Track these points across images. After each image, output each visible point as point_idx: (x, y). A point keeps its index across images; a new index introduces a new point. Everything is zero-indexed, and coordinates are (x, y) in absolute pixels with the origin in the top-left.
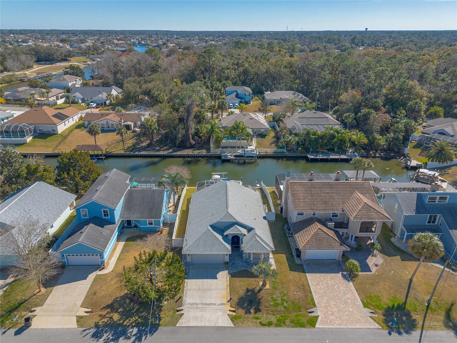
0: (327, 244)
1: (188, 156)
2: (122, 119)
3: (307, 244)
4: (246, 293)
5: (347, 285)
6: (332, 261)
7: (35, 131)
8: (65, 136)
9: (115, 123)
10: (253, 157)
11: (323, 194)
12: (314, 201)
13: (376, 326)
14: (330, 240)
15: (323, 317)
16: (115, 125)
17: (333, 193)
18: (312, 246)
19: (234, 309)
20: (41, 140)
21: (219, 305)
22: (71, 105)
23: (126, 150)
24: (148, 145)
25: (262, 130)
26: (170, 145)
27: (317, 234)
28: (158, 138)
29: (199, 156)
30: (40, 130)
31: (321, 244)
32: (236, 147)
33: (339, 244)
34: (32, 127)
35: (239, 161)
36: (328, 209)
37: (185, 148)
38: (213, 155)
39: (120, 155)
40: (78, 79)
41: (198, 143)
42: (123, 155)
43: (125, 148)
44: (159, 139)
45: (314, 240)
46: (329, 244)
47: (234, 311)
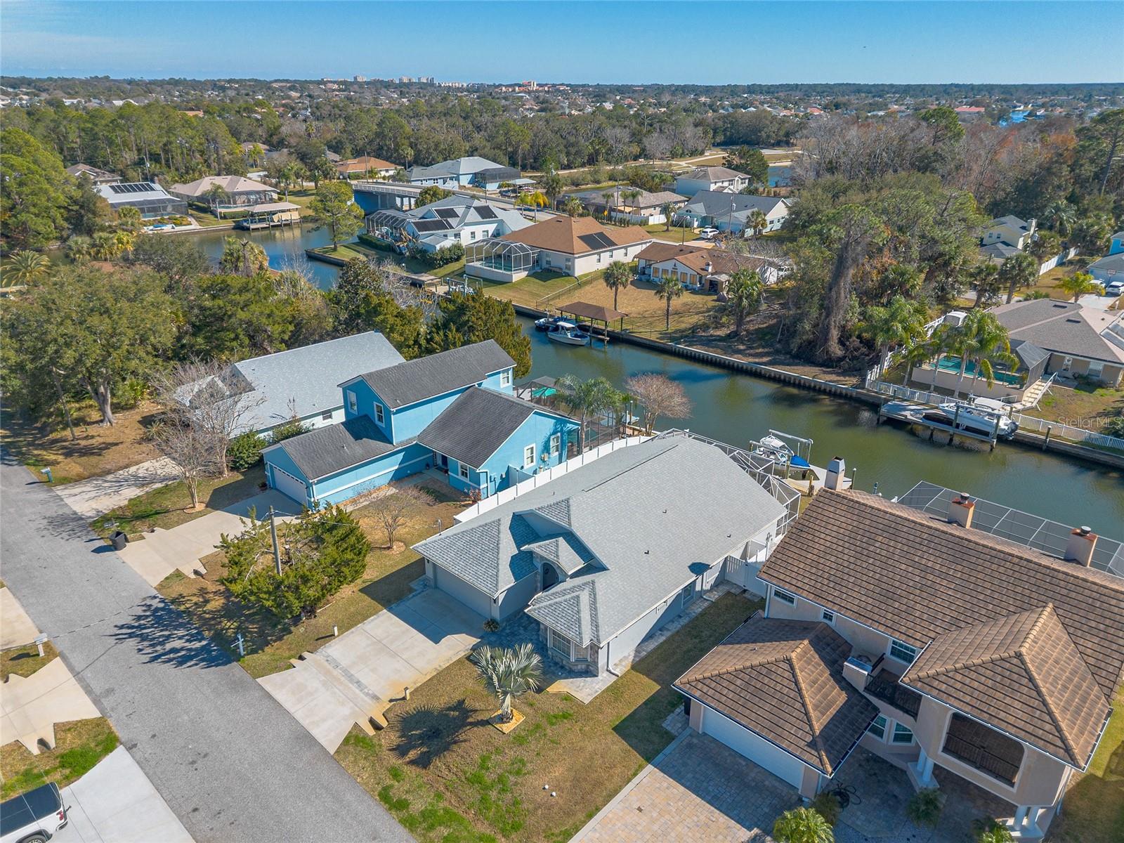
0: (767, 715)
1: (797, 382)
2: (709, 265)
3: (708, 681)
4: (450, 709)
6: (777, 784)
7: (537, 262)
8: (582, 283)
9: (690, 272)
10: (986, 434)
11: (903, 567)
12: (852, 573)
14: (789, 709)
16: (689, 276)
17: (944, 575)
18: (717, 696)
19: (384, 723)
20: (537, 281)
21: (367, 694)
22: (670, 228)
23: (665, 335)
24: (729, 335)
25: (1094, 366)
26: (778, 346)
27: (764, 671)
28: (765, 325)
29: (828, 390)
30: (548, 262)
31: (749, 705)
32: (957, 394)
33: (809, 739)
34: (533, 254)
35: (932, 434)
36: (876, 618)
37: (811, 361)
38: (868, 398)
39: (648, 342)
40: (737, 178)
41: (854, 358)
42: (653, 344)
43: (669, 331)
44: (767, 327)
45: (739, 682)
46: (775, 719)
47: (377, 727)
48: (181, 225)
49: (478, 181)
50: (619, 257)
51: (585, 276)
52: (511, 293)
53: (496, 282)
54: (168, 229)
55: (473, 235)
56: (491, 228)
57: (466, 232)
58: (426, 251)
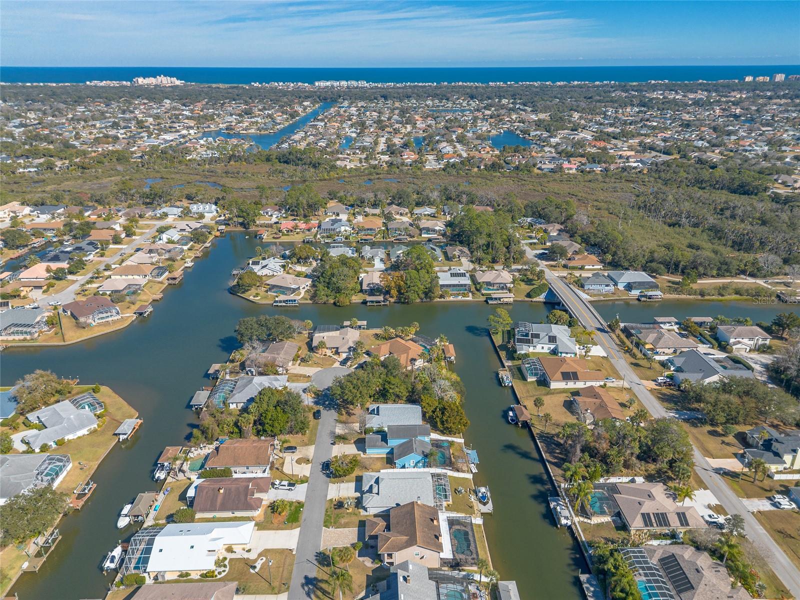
5: (348, 543)
13: (321, 548)
15: (328, 530)
40: (757, 338)
47: (335, 500)
48: (465, 297)
49: (629, 287)
50: (580, 385)
51: (555, 389)
52: (521, 387)
53: (524, 378)
54: (460, 298)
55: (543, 348)
56: (552, 347)
57: (539, 347)
58: (516, 352)
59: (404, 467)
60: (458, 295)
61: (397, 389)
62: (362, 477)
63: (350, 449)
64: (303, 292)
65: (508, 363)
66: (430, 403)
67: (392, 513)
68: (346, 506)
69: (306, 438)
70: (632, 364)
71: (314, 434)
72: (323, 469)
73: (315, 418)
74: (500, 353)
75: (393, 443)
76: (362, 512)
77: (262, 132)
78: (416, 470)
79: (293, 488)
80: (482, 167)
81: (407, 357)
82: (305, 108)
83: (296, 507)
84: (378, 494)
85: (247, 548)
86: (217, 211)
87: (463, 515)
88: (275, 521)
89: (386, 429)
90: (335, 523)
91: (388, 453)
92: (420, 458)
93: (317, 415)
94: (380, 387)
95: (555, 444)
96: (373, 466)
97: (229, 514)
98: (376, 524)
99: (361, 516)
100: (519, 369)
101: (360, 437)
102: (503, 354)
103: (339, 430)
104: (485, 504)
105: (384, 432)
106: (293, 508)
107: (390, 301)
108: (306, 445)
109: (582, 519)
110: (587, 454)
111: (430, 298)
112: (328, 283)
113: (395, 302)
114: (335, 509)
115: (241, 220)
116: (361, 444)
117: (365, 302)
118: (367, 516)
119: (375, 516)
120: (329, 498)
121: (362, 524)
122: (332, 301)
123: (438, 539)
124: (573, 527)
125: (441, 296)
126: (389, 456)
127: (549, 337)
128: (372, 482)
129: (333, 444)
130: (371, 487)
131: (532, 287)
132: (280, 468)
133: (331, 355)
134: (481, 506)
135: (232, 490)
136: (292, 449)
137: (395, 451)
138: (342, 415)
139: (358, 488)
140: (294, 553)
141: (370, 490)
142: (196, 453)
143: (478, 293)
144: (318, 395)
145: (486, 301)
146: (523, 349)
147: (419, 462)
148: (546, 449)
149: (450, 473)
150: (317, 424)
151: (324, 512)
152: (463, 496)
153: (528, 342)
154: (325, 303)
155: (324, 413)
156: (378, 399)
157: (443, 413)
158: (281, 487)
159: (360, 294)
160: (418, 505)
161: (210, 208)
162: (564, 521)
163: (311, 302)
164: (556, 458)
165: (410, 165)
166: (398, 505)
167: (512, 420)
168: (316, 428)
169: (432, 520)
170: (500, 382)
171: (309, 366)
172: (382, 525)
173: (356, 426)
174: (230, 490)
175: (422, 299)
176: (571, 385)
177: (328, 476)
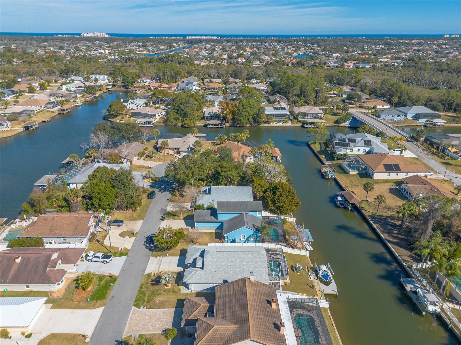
2: (421, 193)
5: (160, 329)
7: (364, 169)
9: (412, 193)
13: (125, 335)
15: (138, 310)
19: (155, 275)
20: (358, 177)
23: (373, 215)
30: (368, 171)
43: (377, 214)
48: (285, 123)
49: (417, 117)
50: (401, 176)
51: (378, 180)
52: (344, 179)
53: (346, 172)
54: (281, 124)
55: (359, 150)
56: (368, 149)
57: (356, 149)
58: (335, 153)
59: (234, 241)
60: (280, 121)
61: (228, 173)
62: (186, 250)
63: (178, 224)
64: (158, 118)
65: (327, 163)
66: (261, 184)
67: (218, 292)
68: (163, 281)
69: (135, 215)
70: (442, 163)
71: (145, 210)
72: (147, 242)
73: (148, 198)
74: (320, 156)
75: (223, 217)
76: (183, 290)
77: (151, 53)
78: (246, 244)
79: (108, 260)
80: (290, 65)
81: (239, 154)
82: (179, 45)
83: (107, 282)
84: (202, 268)
85: (28, 332)
86: (109, 79)
87: (304, 296)
88: (76, 297)
89: (216, 207)
90: (148, 302)
91: (218, 229)
92: (251, 232)
93: (151, 196)
94: (213, 171)
95: (391, 225)
96: (200, 240)
97: (23, 288)
98: (197, 305)
99: (181, 294)
100: (340, 167)
101: (190, 213)
102: (322, 157)
103: (170, 208)
104: (327, 284)
105: (214, 209)
106: (103, 282)
107: (226, 126)
108: (135, 220)
109: (451, 305)
110: (439, 232)
111: (258, 122)
112: (177, 110)
113: (230, 126)
114: (152, 285)
115: (123, 84)
116: (190, 220)
117: (206, 126)
118: (188, 294)
119: (198, 294)
120: (147, 272)
121: (180, 304)
122: (180, 124)
123: (279, 330)
124: (443, 315)
125: (266, 122)
126: (218, 231)
127: (365, 141)
128: (197, 255)
129: (162, 219)
130: (195, 260)
131: (338, 117)
132: (101, 240)
133: (173, 154)
134: (323, 286)
135: (31, 260)
136: (118, 222)
137: (225, 226)
138: (176, 196)
139: (181, 263)
140: (87, 340)
141: (194, 264)
142: (18, 224)
143: (296, 121)
144: (156, 181)
145: (303, 126)
146: (341, 151)
147: (250, 237)
148: (382, 230)
149: (286, 249)
150: (150, 203)
151: (137, 288)
152: (302, 275)
153: (346, 145)
154: (174, 126)
155: (159, 194)
156: (210, 182)
157: (274, 193)
158: (94, 259)
159: (203, 120)
160: (251, 282)
161: (104, 77)
162: (431, 308)
163: (163, 124)
164: (396, 238)
165: (243, 64)
166: (225, 281)
167: (341, 204)
168: (147, 206)
169: (270, 303)
170: (323, 176)
171: (152, 160)
172: (204, 307)
173: (188, 205)
174: (28, 259)
175: (251, 124)
176: (393, 176)
177: (151, 250)
